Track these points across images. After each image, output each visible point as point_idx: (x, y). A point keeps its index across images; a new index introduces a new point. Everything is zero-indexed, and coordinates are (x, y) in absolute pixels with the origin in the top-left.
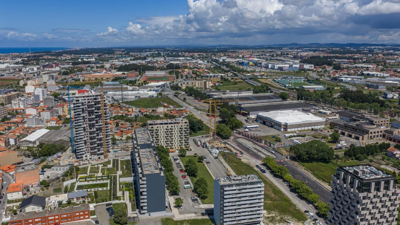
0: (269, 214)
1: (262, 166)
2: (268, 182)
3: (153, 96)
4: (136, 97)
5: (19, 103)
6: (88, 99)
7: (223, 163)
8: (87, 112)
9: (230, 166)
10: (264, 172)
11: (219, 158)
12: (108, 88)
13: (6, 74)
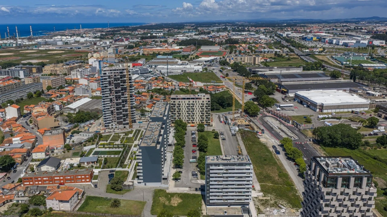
0: (265, 196)
1: (279, 147)
2: (278, 163)
3: (198, 71)
4: (182, 71)
5: (77, 73)
6: (115, 73)
7: (239, 141)
8: (114, 85)
9: (244, 144)
10: (278, 153)
11: (237, 135)
12: (160, 62)
13: (83, 47)
